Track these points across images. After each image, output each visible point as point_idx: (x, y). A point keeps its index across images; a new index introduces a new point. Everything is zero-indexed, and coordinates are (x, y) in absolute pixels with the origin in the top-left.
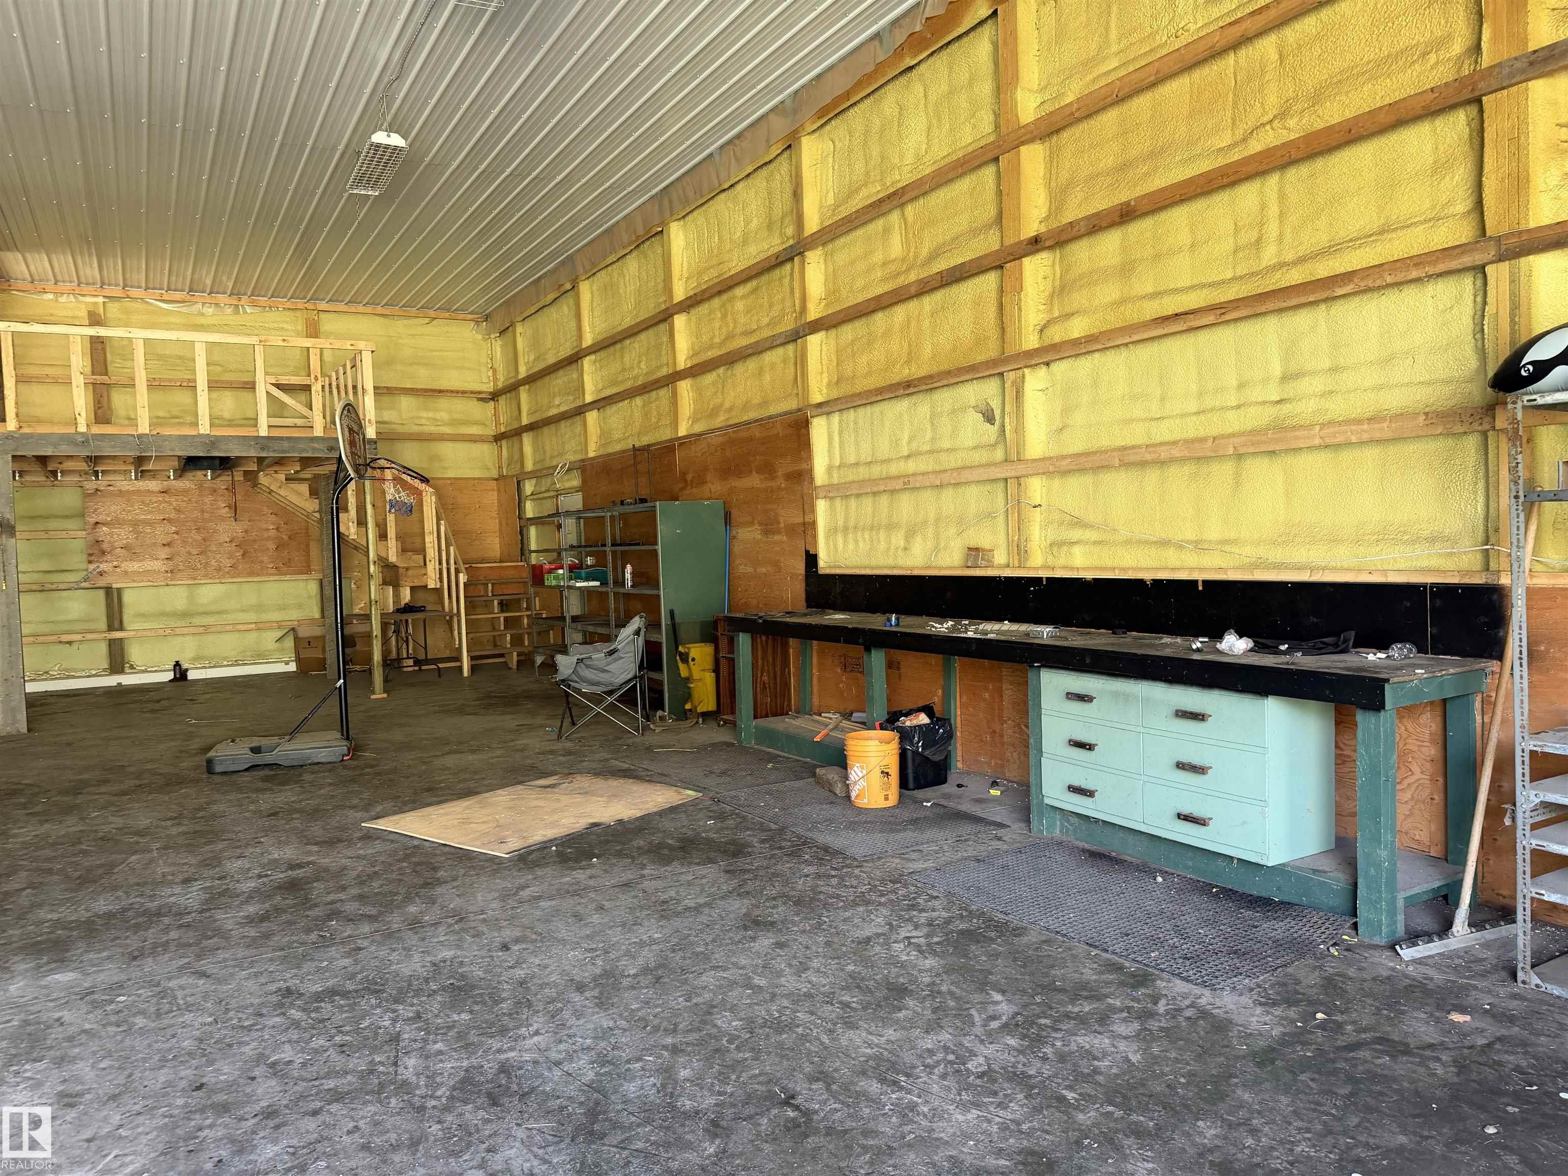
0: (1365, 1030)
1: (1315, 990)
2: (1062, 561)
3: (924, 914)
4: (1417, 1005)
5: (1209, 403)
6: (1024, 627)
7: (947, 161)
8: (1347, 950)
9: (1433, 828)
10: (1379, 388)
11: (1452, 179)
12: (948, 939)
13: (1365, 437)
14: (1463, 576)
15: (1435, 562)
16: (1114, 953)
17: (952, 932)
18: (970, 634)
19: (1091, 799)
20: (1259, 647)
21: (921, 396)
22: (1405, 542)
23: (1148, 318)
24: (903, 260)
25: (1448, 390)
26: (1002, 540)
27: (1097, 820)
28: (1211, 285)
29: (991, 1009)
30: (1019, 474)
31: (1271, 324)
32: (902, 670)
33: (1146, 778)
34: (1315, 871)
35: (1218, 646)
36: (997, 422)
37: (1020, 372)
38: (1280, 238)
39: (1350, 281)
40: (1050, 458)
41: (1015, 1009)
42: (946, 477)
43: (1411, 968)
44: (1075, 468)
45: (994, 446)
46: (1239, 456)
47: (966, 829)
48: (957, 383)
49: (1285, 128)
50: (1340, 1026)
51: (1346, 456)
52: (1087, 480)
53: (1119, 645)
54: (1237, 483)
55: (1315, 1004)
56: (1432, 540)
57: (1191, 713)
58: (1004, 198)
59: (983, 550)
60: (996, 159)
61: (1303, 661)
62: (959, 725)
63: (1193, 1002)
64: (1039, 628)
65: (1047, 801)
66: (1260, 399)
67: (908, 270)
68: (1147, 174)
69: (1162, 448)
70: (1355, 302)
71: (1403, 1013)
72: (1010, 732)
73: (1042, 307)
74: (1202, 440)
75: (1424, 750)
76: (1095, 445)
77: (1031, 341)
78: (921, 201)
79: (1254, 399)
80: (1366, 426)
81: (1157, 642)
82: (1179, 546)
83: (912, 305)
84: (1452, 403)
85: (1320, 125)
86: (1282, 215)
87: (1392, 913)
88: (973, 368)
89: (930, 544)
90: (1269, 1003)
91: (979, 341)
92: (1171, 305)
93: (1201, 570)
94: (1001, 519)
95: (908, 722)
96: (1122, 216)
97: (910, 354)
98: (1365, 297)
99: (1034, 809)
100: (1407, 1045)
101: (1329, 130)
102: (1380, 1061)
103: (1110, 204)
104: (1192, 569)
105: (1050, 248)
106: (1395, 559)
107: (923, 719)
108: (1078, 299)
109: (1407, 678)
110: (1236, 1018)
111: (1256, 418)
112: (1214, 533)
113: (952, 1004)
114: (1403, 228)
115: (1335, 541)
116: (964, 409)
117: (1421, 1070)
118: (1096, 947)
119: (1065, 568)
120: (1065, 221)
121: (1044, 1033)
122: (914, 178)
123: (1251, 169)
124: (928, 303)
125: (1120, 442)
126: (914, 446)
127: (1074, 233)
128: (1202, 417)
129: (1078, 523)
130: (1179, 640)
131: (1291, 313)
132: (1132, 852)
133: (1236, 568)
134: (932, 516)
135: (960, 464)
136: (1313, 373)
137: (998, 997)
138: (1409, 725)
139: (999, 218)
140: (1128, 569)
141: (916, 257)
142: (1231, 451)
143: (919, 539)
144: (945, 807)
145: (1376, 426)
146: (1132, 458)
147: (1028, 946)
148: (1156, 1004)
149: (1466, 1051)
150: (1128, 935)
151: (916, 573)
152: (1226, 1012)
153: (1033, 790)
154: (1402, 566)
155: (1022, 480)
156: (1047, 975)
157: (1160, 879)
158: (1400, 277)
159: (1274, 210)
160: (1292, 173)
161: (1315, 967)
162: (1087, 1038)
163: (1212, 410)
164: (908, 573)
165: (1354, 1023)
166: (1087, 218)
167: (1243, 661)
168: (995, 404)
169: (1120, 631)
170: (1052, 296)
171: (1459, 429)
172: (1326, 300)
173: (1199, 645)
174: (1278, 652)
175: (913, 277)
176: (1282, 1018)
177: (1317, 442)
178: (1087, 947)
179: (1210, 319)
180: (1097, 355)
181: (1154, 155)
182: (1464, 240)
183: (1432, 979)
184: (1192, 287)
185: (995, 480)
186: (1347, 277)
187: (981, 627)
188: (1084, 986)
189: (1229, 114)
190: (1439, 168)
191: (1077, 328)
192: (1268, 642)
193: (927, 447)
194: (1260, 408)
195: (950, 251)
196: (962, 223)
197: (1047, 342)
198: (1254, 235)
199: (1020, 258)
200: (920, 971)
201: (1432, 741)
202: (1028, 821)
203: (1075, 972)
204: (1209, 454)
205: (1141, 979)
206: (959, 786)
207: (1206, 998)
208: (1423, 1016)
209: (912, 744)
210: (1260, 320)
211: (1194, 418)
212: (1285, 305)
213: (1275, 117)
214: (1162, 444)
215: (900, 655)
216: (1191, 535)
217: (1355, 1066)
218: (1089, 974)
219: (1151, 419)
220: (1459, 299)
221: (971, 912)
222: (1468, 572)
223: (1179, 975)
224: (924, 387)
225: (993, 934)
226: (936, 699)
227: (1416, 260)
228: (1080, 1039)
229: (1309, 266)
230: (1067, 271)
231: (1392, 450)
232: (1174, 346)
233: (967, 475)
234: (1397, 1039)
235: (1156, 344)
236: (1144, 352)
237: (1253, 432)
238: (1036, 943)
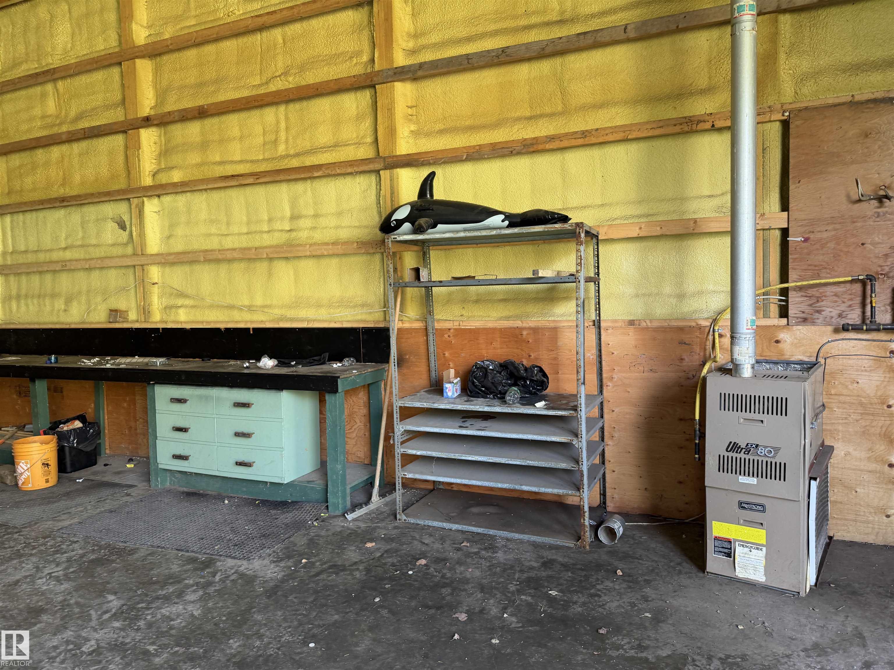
0: (325, 563)
1: (303, 547)
2: (172, 318)
3: (66, 555)
4: (352, 543)
5: (253, 228)
6: (146, 360)
7: (86, 58)
8: (322, 521)
9: (366, 450)
10: (337, 227)
11: (365, 124)
12: (81, 568)
13: (331, 252)
14: (375, 323)
15: (363, 317)
16: (192, 552)
17: (85, 562)
18: (108, 366)
19: (186, 462)
20: (281, 364)
21: (74, 209)
22: (351, 307)
23: (218, 176)
24: (57, 117)
25: (367, 231)
26: (133, 305)
27: (191, 473)
28: (252, 161)
29: (105, 607)
30: (142, 263)
31: (284, 188)
32: (65, 393)
33: (219, 444)
34: (309, 482)
35: (258, 364)
36: (128, 230)
37: (141, 199)
38: (287, 141)
39: (321, 169)
40: (162, 254)
41: (122, 602)
42: (93, 263)
43: (351, 524)
44: (178, 261)
45: (126, 245)
46: (271, 259)
47: (106, 492)
48: (99, 202)
49: (287, 81)
50: (313, 563)
51: (324, 262)
52: (186, 268)
53: (203, 367)
54: (270, 274)
55: (302, 555)
56: (363, 306)
57: (242, 404)
58: (126, 89)
59: (120, 311)
60: (120, 64)
61: (302, 370)
62: (106, 426)
63: (237, 570)
64: (154, 360)
65: (160, 466)
66: (280, 228)
67: (60, 124)
68: (214, 92)
69: (228, 252)
70: (324, 181)
71: (345, 549)
72: (141, 426)
73: (154, 161)
74: (249, 249)
75: (361, 411)
76: (190, 248)
77: (148, 181)
78: (69, 81)
79: (276, 228)
80: (331, 247)
81: (226, 364)
82: (240, 309)
83: (65, 148)
84: (368, 238)
85: (304, 83)
86: (287, 129)
87: (344, 498)
88: (108, 194)
89: (84, 307)
90: (278, 560)
91: (114, 177)
92: (230, 170)
93: (252, 322)
94: (133, 291)
95: (65, 428)
96: (199, 114)
97: (64, 179)
98: (329, 179)
99: (152, 473)
100: (344, 566)
101: (308, 86)
102: (330, 578)
103: (193, 105)
104: (246, 322)
105: (157, 125)
106: (347, 316)
107: (78, 424)
108: (176, 159)
109: (348, 375)
110: (261, 574)
111: (277, 239)
112: (259, 301)
113: (77, 610)
114: (344, 145)
115: (319, 306)
116: (105, 219)
117: (349, 577)
118: (182, 550)
119: (174, 322)
120: (166, 111)
121: (140, 613)
122: (63, 64)
123: (270, 99)
124: (77, 148)
125: (204, 247)
126: (70, 241)
127: (171, 118)
128: (250, 236)
129: (182, 295)
130: (238, 362)
131: (293, 183)
132: (212, 489)
133: (270, 321)
134: (84, 288)
135: (103, 254)
136: (306, 217)
137: (111, 597)
138: (354, 399)
139: (123, 101)
140: (211, 322)
141: (66, 116)
142: (265, 256)
143: (75, 303)
144: (92, 480)
145: (336, 247)
146: (211, 257)
147: (137, 560)
148: (214, 576)
149: (371, 561)
150: (202, 539)
151: (73, 326)
152: (254, 572)
153: (151, 461)
154: (350, 319)
155: (145, 267)
156: (148, 575)
157: (226, 502)
158: (343, 171)
159: (283, 125)
160: (291, 106)
161: (305, 535)
162: (168, 609)
163: (255, 232)
164: (67, 327)
165: (320, 560)
166: (178, 111)
167: (270, 372)
168: (126, 218)
169: (206, 359)
170: (160, 155)
171: (371, 251)
172: (310, 178)
173: (247, 364)
174: (289, 366)
175: (64, 128)
176: (284, 567)
177: (308, 253)
178: (176, 552)
179: (250, 180)
180: (188, 194)
181: (218, 81)
182: (370, 156)
183: (360, 528)
184: (241, 162)
185: (127, 267)
186: (319, 167)
187: (118, 361)
188: (170, 576)
189: (258, 67)
190: (359, 118)
191: (176, 176)
192: (286, 361)
193: (79, 243)
194: (280, 233)
195: (91, 116)
196: (98, 100)
197: (158, 182)
198: (273, 137)
199: (138, 128)
200: (56, 594)
201: (364, 406)
202: (149, 481)
203: (166, 569)
204: (254, 257)
205: (209, 563)
206: (106, 465)
207: (244, 566)
208: (354, 548)
209: (69, 442)
210: (278, 184)
211: (245, 236)
212: (289, 178)
213: (282, 74)
214: (228, 250)
215: (62, 383)
216: (246, 303)
217: (318, 584)
218: (175, 568)
219: (223, 235)
220: (370, 186)
221: (100, 546)
222: (378, 322)
223: (229, 556)
224: (75, 203)
225: (114, 557)
226: (90, 410)
227: (350, 163)
228: (163, 611)
229: (301, 158)
230: (169, 141)
231: (344, 260)
232: (233, 193)
233: (108, 263)
234: (339, 564)
235: (222, 191)
236: (216, 196)
237: (277, 246)
238: (143, 556)
